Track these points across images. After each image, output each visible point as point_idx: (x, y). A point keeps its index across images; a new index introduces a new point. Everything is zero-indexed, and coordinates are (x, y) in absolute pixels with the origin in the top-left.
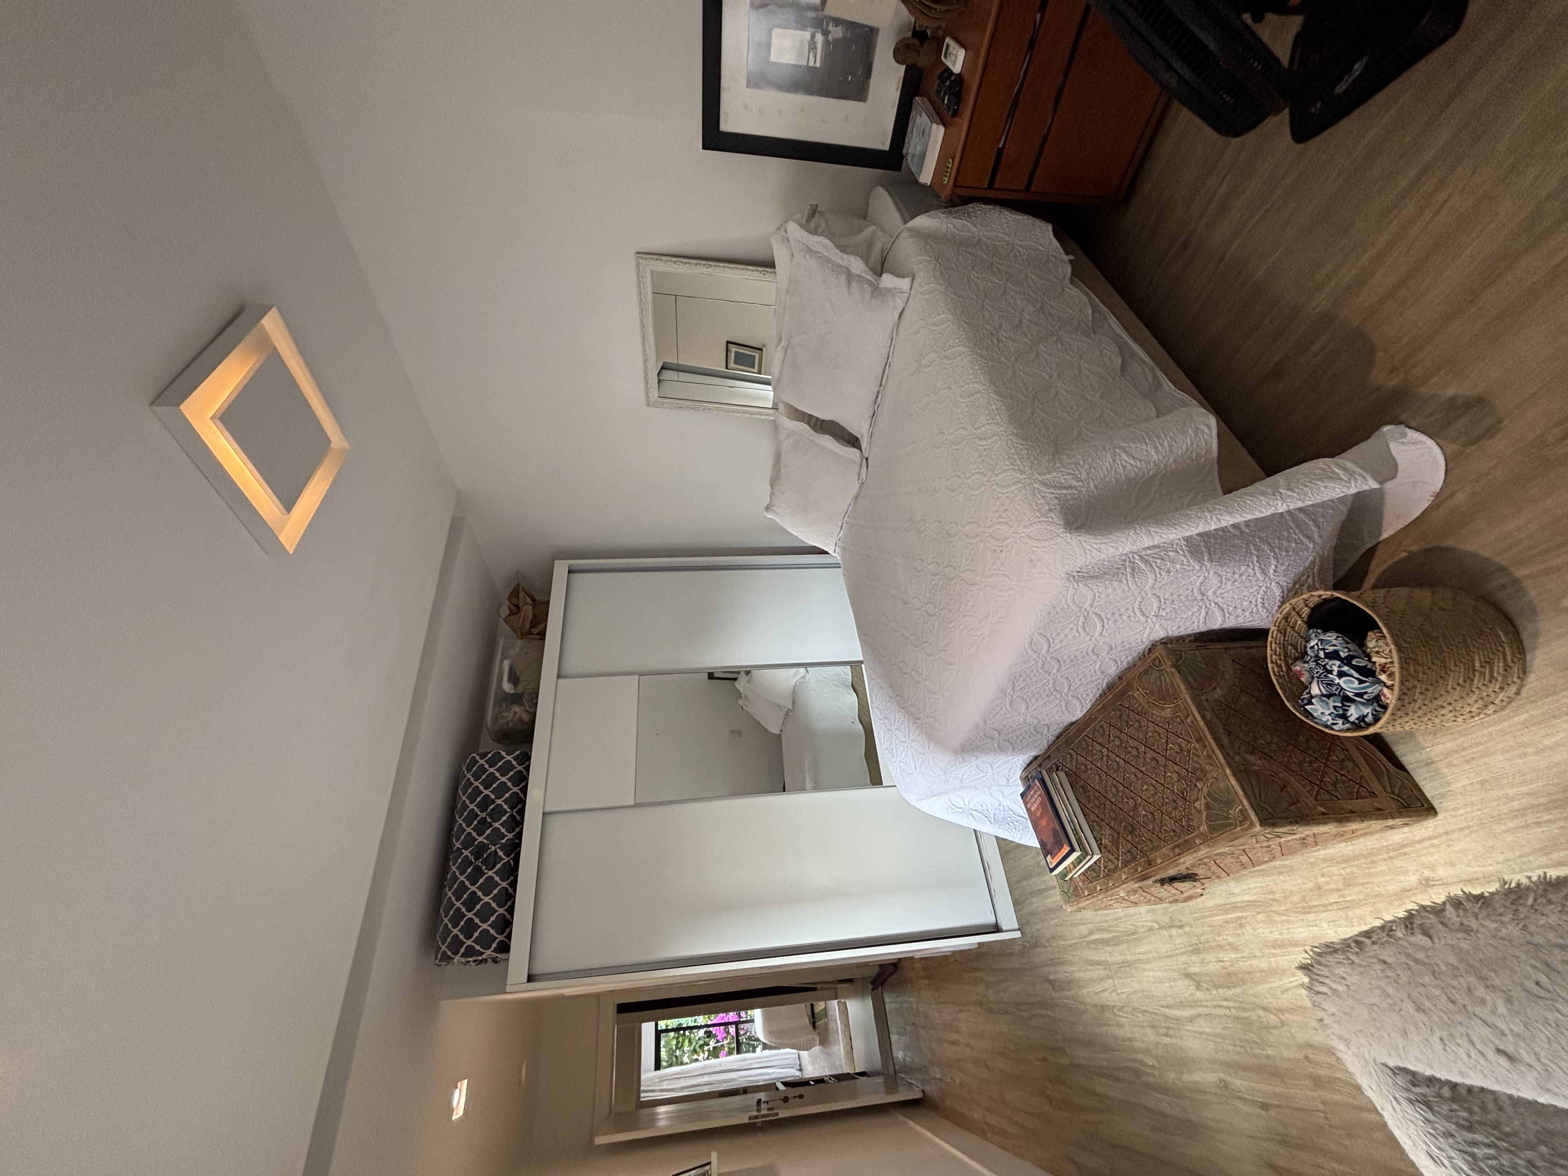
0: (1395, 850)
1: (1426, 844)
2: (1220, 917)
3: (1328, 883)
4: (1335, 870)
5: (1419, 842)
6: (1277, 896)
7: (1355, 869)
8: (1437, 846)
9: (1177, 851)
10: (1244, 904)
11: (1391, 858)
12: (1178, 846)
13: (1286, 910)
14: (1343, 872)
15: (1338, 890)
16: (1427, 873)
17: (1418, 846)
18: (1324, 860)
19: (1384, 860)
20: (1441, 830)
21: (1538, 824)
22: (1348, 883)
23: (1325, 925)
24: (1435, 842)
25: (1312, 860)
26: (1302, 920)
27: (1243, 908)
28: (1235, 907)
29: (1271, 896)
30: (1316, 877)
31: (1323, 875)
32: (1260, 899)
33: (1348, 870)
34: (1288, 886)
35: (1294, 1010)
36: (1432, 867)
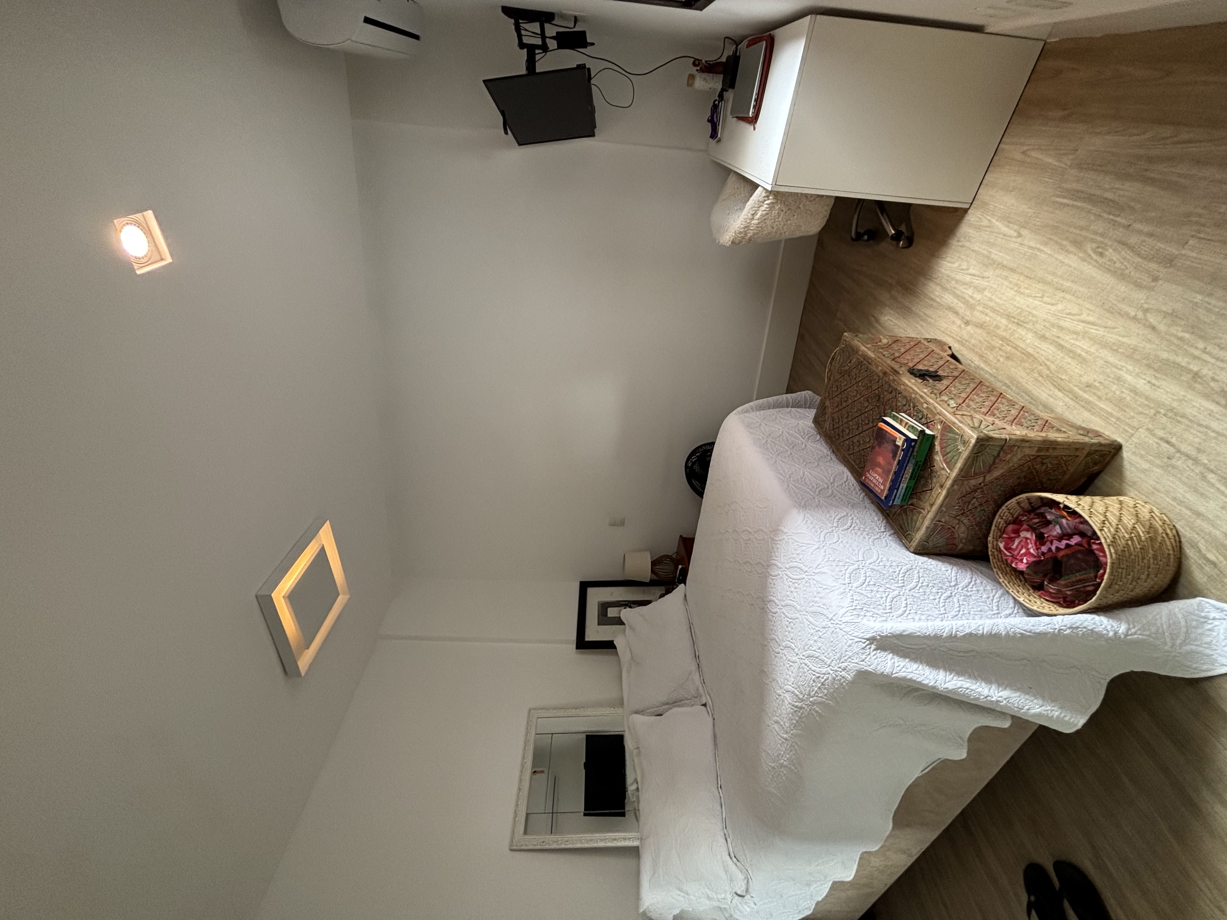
0: (962, 342)
1: (952, 335)
2: (1102, 406)
3: (1001, 356)
4: (991, 358)
5: (953, 337)
6: (1036, 375)
7: (983, 349)
8: (950, 332)
9: (870, 361)
10: (1068, 394)
11: (967, 341)
12: (868, 362)
13: (1041, 365)
14: (989, 354)
15: (1000, 349)
16: (963, 326)
17: (955, 336)
18: (989, 365)
19: (969, 342)
20: (944, 335)
21: (925, 314)
22: (992, 348)
23: (1028, 341)
24: (949, 333)
25: (994, 371)
26: (1038, 353)
27: (1071, 391)
28: (1076, 398)
29: (1040, 379)
30: (1003, 363)
31: (999, 360)
32: (1049, 384)
33: (986, 352)
34: (1024, 375)
35: (1119, 313)
36: (960, 327)
